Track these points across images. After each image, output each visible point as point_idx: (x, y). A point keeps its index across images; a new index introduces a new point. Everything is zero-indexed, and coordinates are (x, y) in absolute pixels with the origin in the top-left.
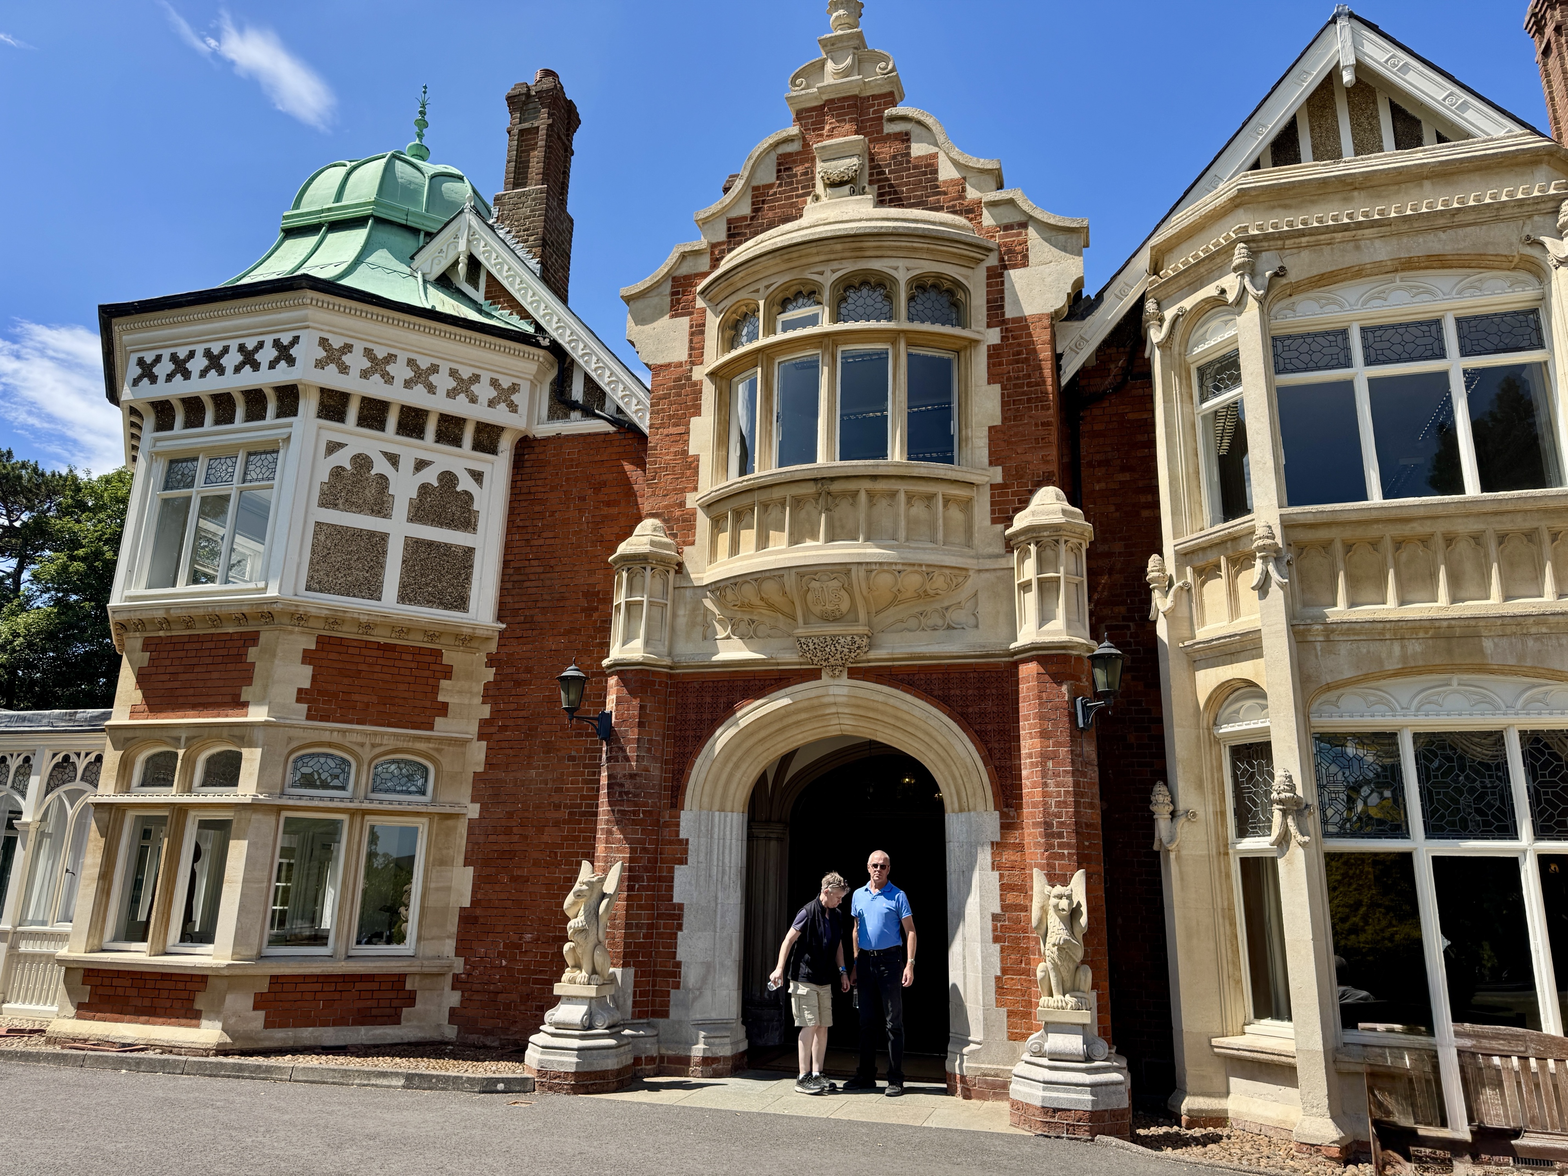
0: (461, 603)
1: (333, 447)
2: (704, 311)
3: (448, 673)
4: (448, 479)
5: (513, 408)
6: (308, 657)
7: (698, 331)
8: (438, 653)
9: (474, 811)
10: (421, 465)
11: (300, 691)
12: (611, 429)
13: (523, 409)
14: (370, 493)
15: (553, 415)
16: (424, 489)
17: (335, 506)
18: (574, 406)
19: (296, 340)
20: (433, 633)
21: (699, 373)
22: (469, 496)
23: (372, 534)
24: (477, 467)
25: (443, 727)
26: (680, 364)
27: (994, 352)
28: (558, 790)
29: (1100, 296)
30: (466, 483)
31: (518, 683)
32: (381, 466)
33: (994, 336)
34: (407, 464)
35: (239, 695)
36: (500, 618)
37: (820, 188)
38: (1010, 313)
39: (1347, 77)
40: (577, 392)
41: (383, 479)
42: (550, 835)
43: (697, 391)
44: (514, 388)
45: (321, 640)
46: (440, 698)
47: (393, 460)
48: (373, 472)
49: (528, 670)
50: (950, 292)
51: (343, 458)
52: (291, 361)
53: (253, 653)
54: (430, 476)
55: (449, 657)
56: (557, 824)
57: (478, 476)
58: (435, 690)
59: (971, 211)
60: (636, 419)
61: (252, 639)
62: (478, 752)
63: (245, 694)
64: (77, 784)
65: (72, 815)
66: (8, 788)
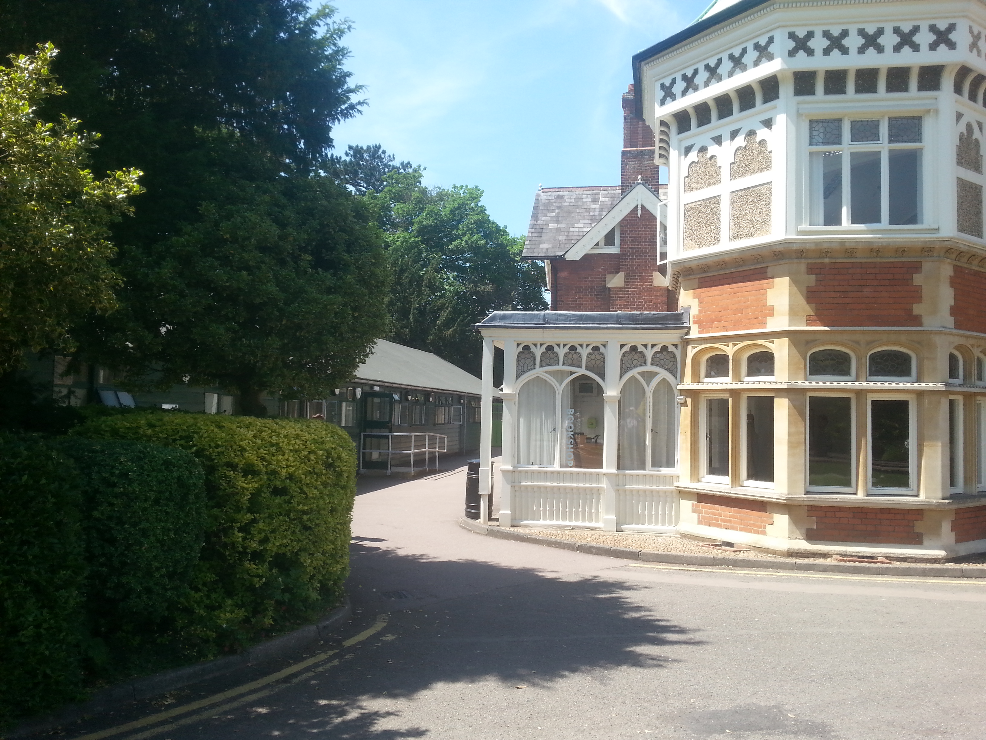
1: (958, 116)
11: (951, 307)
14: (973, 154)
17: (962, 164)
19: (952, 27)
23: (976, 186)
32: (976, 132)
35: (912, 310)
41: (978, 142)
45: (956, 269)
47: (981, 127)
48: (973, 137)
51: (963, 126)
52: (952, 45)
53: (918, 279)
61: (916, 267)
63: (917, 309)
64: (649, 368)
65: (649, 390)
66: (582, 371)
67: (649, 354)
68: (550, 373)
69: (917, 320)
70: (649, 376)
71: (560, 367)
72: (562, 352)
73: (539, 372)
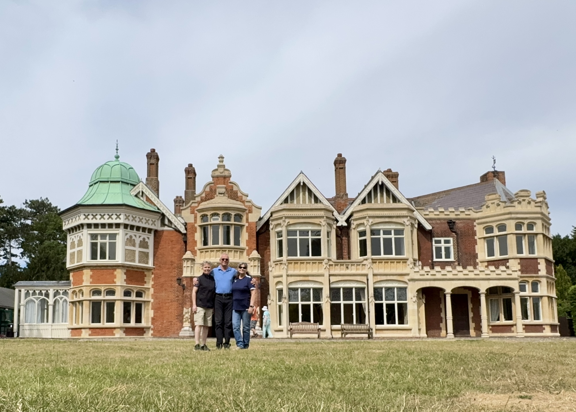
0: (147, 263)
1: (126, 234)
2: (196, 213)
3: (145, 276)
4: (144, 239)
5: (155, 225)
6: (125, 274)
7: (196, 217)
8: (144, 272)
9: (152, 301)
10: (140, 237)
11: (125, 280)
12: (174, 230)
13: (156, 225)
14: (133, 243)
15: (161, 226)
16: (141, 241)
17: (127, 245)
18: (166, 225)
19: (120, 214)
20: (143, 269)
21: (196, 225)
22: (147, 242)
23: (134, 250)
24: (148, 236)
25: (146, 286)
26: (192, 223)
27: (247, 227)
28: (168, 297)
29: (263, 217)
30: (147, 240)
31: (159, 278)
32: (134, 237)
33: (247, 225)
34: (138, 236)
36: (154, 265)
37: (217, 194)
38: (250, 221)
39: (302, 184)
40: (166, 222)
41: (134, 240)
42: (167, 305)
43: (196, 228)
44: (155, 221)
45: (127, 270)
46: (145, 280)
47: (135, 236)
48: (133, 238)
49: (160, 276)
50: (240, 216)
51: (128, 236)
52: (120, 219)
53: (115, 273)
54: (141, 239)
55: (146, 273)
56: (168, 303)
57: (148, 238)
58: (144, 279)
59: (243, 202)
60: (180, 229)
61: (115, 270)
62: (152, 291)
63: (115, 280)
64: (61, 296)
65: (61, 302)
66: (43, 297)
67: (61, 292)
68: (34, 298)
69: (115, 283)
70: (61, 298)
71: (37, 296)
72: (37, 292)
73: (31, 297)
